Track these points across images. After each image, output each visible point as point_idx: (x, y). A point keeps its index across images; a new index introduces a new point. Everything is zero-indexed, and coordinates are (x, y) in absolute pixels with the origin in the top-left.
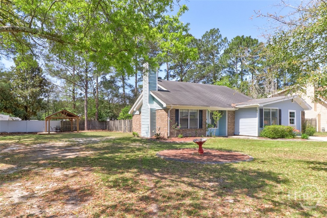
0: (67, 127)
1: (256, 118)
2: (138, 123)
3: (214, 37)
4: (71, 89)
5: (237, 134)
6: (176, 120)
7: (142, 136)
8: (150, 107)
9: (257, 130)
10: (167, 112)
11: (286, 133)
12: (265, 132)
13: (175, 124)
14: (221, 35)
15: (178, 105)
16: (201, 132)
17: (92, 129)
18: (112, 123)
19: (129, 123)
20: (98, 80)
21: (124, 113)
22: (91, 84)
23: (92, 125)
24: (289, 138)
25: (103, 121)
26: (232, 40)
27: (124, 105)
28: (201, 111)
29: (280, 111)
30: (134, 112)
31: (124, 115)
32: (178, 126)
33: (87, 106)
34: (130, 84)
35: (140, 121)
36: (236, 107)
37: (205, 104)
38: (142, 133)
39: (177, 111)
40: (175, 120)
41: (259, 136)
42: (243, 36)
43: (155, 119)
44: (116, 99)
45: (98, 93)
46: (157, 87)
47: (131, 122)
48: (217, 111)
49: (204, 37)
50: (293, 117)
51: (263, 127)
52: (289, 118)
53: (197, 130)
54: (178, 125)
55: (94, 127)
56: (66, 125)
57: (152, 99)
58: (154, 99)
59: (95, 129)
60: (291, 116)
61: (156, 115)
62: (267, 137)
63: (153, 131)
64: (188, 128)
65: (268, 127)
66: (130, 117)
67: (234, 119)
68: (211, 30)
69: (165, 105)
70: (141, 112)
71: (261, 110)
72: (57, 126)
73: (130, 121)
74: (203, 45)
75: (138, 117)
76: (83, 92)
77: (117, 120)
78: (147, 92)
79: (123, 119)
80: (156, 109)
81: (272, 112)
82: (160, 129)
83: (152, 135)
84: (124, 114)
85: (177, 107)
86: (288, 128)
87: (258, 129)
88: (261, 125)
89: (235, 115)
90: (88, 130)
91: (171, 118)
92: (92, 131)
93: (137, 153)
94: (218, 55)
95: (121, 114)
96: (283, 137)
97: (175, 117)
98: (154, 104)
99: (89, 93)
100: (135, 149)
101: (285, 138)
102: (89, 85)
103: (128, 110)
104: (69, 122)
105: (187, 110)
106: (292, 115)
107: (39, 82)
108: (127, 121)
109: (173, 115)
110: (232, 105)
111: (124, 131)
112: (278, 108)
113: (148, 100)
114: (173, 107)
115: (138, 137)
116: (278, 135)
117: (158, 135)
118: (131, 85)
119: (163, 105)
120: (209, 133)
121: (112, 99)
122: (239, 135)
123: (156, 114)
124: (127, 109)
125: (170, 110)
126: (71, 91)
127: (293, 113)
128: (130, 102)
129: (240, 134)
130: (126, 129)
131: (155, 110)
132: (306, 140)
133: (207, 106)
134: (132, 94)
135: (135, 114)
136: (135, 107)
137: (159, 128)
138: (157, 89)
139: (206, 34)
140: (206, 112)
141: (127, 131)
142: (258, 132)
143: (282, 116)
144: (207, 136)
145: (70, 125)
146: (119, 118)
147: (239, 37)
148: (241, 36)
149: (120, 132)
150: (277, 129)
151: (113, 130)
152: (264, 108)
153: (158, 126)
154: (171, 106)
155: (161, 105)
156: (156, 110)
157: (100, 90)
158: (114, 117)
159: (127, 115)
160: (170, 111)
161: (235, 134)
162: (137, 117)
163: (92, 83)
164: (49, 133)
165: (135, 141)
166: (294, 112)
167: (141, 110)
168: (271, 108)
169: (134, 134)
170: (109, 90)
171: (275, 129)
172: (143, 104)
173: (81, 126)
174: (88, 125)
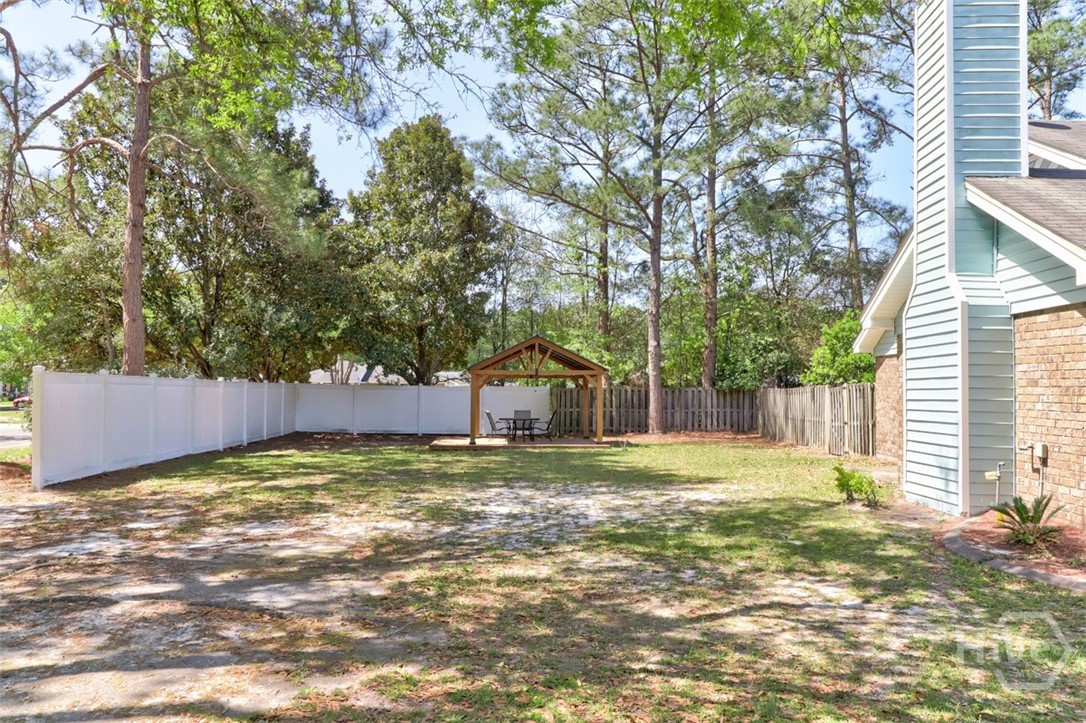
0: (575, 415)
7: (911, 499)
8: (960, 297)
17: (684, 428)
18: (776, 398)
19: (858, 403)
21: (837, 348)
23: (687, 407)
25: (738, 391)
30: (884, 341)
31: (833, 361)
33: (658, 320)
34: (886, 203)
43: (1006, 386)
45: (715, 255)
46: (1025, 153)
47: (868, 400)
55: (696, 418)
56: (568, 404)
57: (981, 236)
58: (993, 230)
59: (700, 429)
61: (1019, 354)
63: (991, 475)
66: (865, 368)
72: (516, 412)
73: (862, 393)
77: (801, 385)
79: (831, 381)
80: (1016, 310)
82: (1044, 461)
84: (836, 354)
90: (665, 432)
92: (683, 438)
95: (820, 353)
98: (998, 277)
99: (671, 257)
104: (575, 394)
107: (459, 220)
108: (845, 392)
111: (836, 447)
117: (1025, 513)
118: (893, 209)
123: (1018, 342)
130: (842, 439)
131: (1006, 321)
135: (889, 353)
136: (871, 308)
137: (1039, 451)
138: (1024, 161)
141: (847, 449)
145: (578, 407)
146: (812, 378)
151: (781, 440)
155: (1057, 275)
156: (1016, 316)
159: (847, 359)
164: (473, 443)
172: (917, 280)
173: (623, 410)
174: (663, 408)
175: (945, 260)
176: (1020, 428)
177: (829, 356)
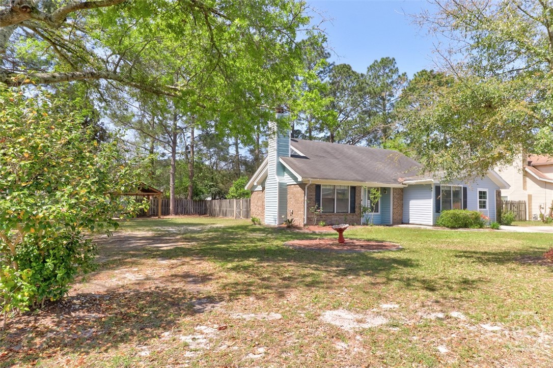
1: (431, 199)
2: (259, 204)
3: (387, 71)
4: (147, 145)
5: (407, 222)
6: (316, 200)
7: (266, 224)
8: (278, 181)
9: (432, 216)
10: (304, 189)
11: (470, 221)
12: (443, 219)
13: (314, 206)
14: (397, 68)
15: (320, 179)
16: (353, 219)
17: (182, 214)
18: (216, 203)
19: (245, 203)
20: (194, 133)
21: (238, 187)
22: (181, 139)
23: (182, 206)
24: (474, 228)
25: (201, 200)
26: (415, 75)
27: (237, 175)
28: (353, 189)
29: (465, 189)
30: (254, 187)
31: (236, 192)
32: (320, 209)
33: (174, 175)
35: (263, 202)
36: (403, 183)
37: (360, 178)
38: (266, 219)
39: (318, 187)
40: (314, 200)
41: (434, 225)
42: (432, 71)
43: (285, 199)
44: (223, 164)
45: (193, 154)
46: (290, 151)
47: (248, 203)
48: (375, 188)
49: (371, 68)
50: (484, 199)
51: (439, 212)
52: (478, 200)
53: (347, 215)
54: (318, 208)
55: (186, 210)
57: (282, 169)
58: (284, 168)
59: (187, 214)
60: (480, 197)
61: (288, 193)
62: (444, 225)
63: (283, 216)
64: (334, 212)
65: (446, 212)
66: (247, 194)
67: (402, 200)
68: (383, 59)
69: (300, 179)
70: (265, 187)
71: (438, 189)
73: (247, 201)
74: (367, 84)
75: (260, 195)
76: (168, 152)
77: (226, 198)
78: (275, 159)
79: (236, 198)
80: (288, 184)
81: (453, 191)
82: (292, 213)
83: (282, 222)
84: (237, 190)
85: (318, 182)
86: (473, 214)
87: (434, 215)
88: (437, 210)
89: (404, 194)
90: (176, 215)
91: (309, 197)
92: (183, 217)
93: (259, 244)
94: (392, 99)
95: (232, 189)
96: (466, 226)
97: (315, 197)
98: (285, 177)
99: (178, 153)
100: (255, 240)
101: (469, 228)
102: (178, 141)
103: (244, 184)
105: (333, 186)
106: (482, 195)
108: (241, 201)
109: (311, 194)
110: (400, 180)
111: (238, 217)
112: (462, 186)
113: (275, 170)
114: (312, 181)
115: (260, 224)
116: (459, 224)
117: (289, 222)
119: (297, 179)
120: (365, 221)
121: (217, 165)
122: (408, 224)
123: (288, 190)
124: (242, 181)
125: (307, 185)
126: (147, 149)
127: (484, 193)
128: (246, 170)
129: (410, 222)
130: (240, 215)
131: (286, 186)
132: (495, 230)
133: (362, 181)
134: (251, 158)
135: (255, 190)
136: (255, 179)
137: (291, 211)
138: (290, 154)
139: (374, 64)
140: (361, 189)
141: (242, 217)
142: (433, 219)
143: (468, 196)
144: (362, 224)
146: (230, 196)
147: (426, 71)
148: (429, 71)
149: (230, 218)
150: (458, 215)
151: (218, 216)
152: (441, 185)
153: (290, 209)
154: (309, 181)
155: (295, 179)
157: (197, 149)
158: (221, 195)
159: (241, 191)
160: (308, 187)
161: (404, 222)
162: (258, 194)
163: (184, 137)
165: (254, 230)
166: (486, 192)
167: (265, 185)
168: (452, 185)
169: (253, 221)
170: (211, 150)
171: (454, 215)
172: (268, 176)
173: (164, 208)
174: (174, 207)
175: (275, 173)
176: (288, 207)
177: (235, 190)
